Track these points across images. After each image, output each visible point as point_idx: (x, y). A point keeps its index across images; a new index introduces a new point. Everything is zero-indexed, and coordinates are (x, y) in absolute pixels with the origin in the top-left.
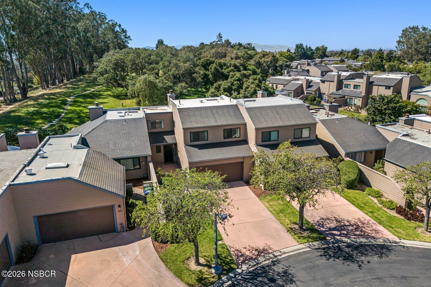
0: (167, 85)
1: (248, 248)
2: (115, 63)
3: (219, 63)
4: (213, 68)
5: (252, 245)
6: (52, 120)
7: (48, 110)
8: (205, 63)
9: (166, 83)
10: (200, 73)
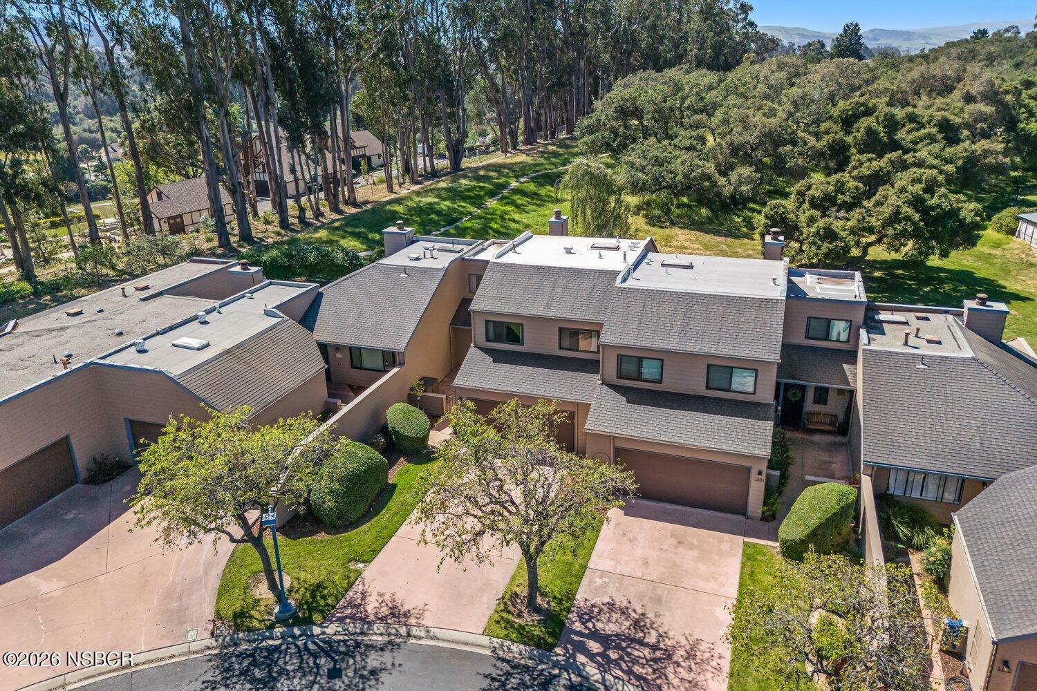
0: (699, 170)
1: (387, 598)
2: (620, 106)
3: (886, 114)
4: (862, 130)
5: (397, 597)
6: (433, 229)
7: (451, 205)
8: (850, 112)
9: (700, 167)
10: (805, 144)
